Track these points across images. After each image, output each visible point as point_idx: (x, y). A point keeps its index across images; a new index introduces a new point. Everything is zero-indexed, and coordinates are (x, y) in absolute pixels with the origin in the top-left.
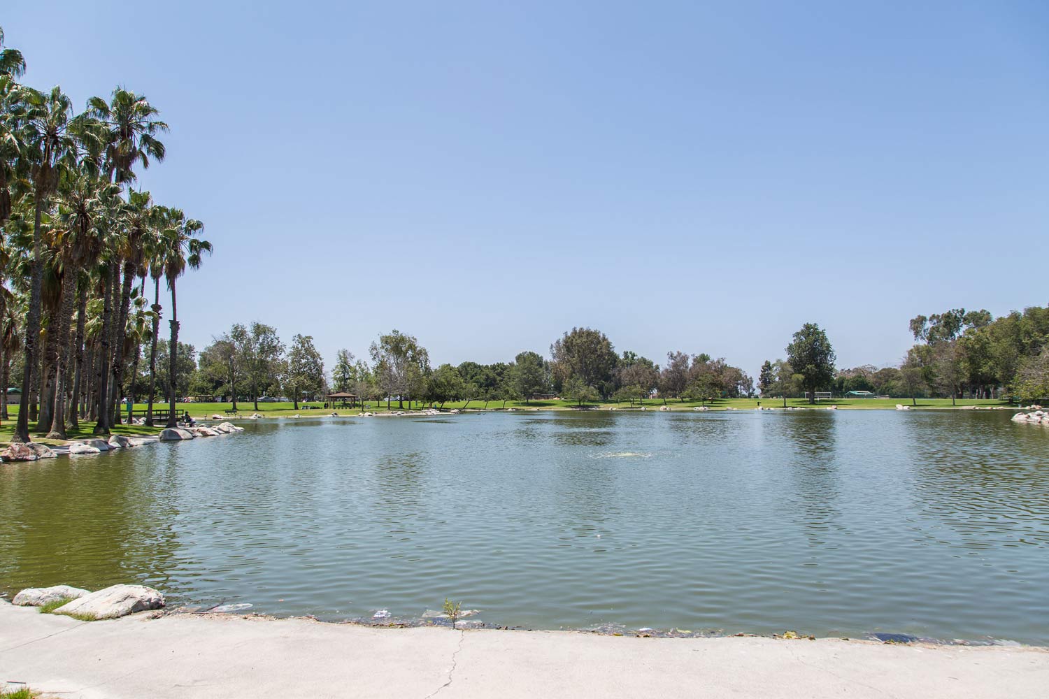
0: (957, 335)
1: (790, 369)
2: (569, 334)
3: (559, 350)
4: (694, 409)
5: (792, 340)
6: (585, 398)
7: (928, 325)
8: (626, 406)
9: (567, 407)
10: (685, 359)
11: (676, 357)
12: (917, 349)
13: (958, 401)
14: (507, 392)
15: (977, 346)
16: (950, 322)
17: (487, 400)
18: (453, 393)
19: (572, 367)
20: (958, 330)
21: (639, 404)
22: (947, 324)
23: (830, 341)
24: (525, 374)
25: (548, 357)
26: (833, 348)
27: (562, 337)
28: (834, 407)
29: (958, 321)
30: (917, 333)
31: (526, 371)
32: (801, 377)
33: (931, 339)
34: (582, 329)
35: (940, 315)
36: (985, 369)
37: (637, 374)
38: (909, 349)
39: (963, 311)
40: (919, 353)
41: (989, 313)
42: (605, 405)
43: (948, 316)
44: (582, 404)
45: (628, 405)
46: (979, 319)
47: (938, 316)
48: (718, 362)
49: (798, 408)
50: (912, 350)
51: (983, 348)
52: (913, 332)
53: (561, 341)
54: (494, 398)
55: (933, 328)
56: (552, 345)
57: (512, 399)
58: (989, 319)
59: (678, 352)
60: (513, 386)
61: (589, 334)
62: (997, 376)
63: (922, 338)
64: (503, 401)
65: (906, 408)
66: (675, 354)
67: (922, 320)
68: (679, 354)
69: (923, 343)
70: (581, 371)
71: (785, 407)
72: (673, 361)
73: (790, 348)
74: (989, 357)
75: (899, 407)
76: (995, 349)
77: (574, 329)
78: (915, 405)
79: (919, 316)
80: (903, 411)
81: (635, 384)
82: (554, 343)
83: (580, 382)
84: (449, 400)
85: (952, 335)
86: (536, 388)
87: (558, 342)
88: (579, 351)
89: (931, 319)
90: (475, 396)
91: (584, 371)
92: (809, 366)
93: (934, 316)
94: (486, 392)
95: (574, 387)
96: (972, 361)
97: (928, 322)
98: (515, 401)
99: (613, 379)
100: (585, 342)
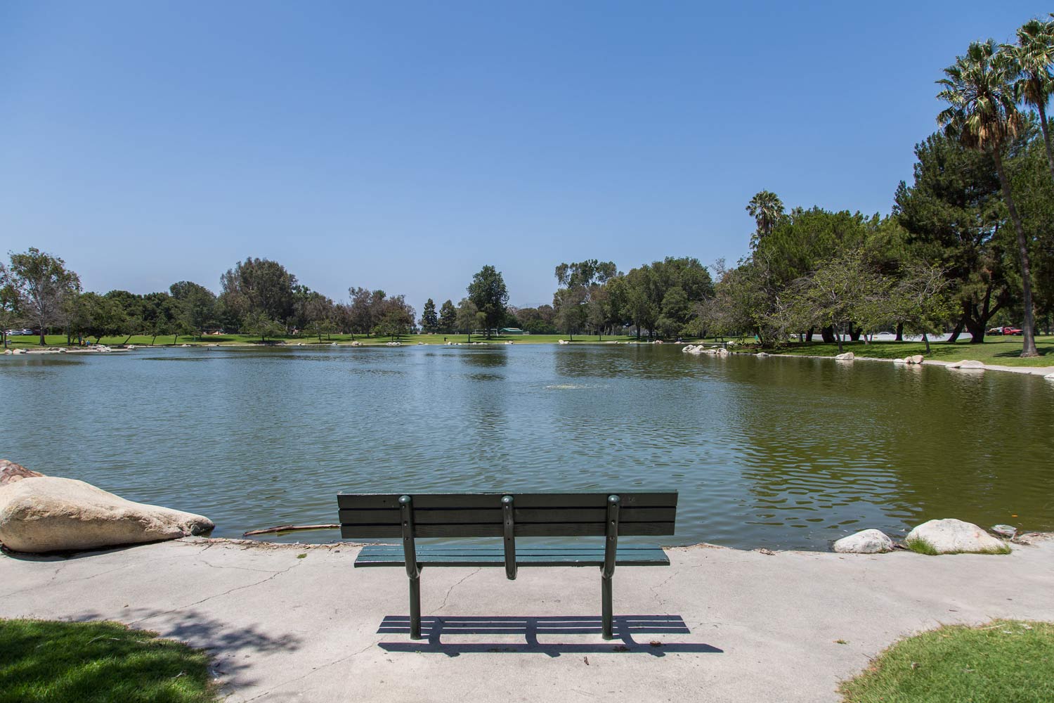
0: (590, 281)
1: (474, 307)
2: (243, 265)
3: (231, 279)
4: (387, 344)
5: (472, 281)
6: (270, 334)
7: (569, 272)
8: (315, 342)
9: (248, 342)
10: (367, 293)
11: (357, 293)
12: (561, 293)
13: (604, 337)
14: (180, 326)
15: (618, 292)
16: (586, 270)
17: (155, 335)
18: (112, 326)
19: (252, 301)
20: (592, 277)
21: (326, 340)
22: (584, 272)
23: (505, 282)
24: (199, 306)
26: (507, 289)
27: (234, 268)
28: (510, 342)
29: (593, 270)
30: (561, 278)
31: (198, 304)
32: (483, 314)
33: (570, 285)
34: (257, 259)
35: (578, 263)
36: (623, 312)
37: (324, 309)
38: (555, 292)
39: (596, 262)
40: (562, 295)
41: (614, 265)
42: (290, 340)
43: (585, 265)
44: (266, 339)
45: (316, 340)
46: (608, 269)
47: (577, 265)
48: (398, 298)
49: (482, 343)
50: (557, 294)
51: (622, 293)
52: (557, 279)
53: (233, 271)
54: (164, 332)
55: (573, 275)
56: (223, 275)
57: (186, 334)
58: (614, 270)
59: (360, 288)
60: (184, 320)
61: (272, 265)
62: (633, 317)
63: (565, 283)
64: (173, 337)
65: (566, 343)
66: (357, 290)
67: (564, 267)
68: (360, 290)
69: (565, 287)
70: (261, 305)
71: (469, 342)
72: (354, 297)
73: (471, 289)
74: (625, 301)
75: (561, 342)
76: (632, 295)
77: (249, 259)
78: (572, 341)
79: (563, 264)
80: (564, 345)
81: (323, 319)
82: (225, 273)
83: (262, 316)
84: (107, 334)
85: (588, 281)
86: (211, 322)
87: (229, 272)
88: (258, 283)
89: (571, 267)
90: (141, 330)
91: (265, 305)
92: (488, 305)
93: (573, 264)
94: (154, 326)
95: (257, 322)
96: (614, 304)
97: (569, 270)
98: (189, 336)
99: (296, 313)
100: (267, 274)
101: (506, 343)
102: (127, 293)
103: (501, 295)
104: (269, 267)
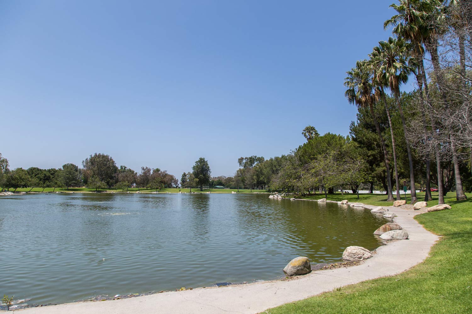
1: (193, 176)
2: (93, 156)
3: (87, 163)
4: (152, 193)
5: (194, 164)
6: (99, 187)
7: (244, 161)
8: (120, 191)
9: (90, 191)
10: (149, 170)
11: (145, 169)
12: (240, 169)
13: (252, 190)
14: (56, 183)
15: (259, 170)
16: (252, 160)
17: (44, 187)
18: (23, 183)
19: (94, 172)
20: (254, 163)
21: (126, 190)
22: (250, 161)
23: (209, 165)
24: (68, 175)
25: (81, 167)
26: (210, 168)
27: (89, 157)
28: (209, 192)
29: (254, 160)
30: (240, 164)
31: (68, 173)
32: (197, 180)
33: (245, 167)
34: (100, 154)
35: (248, 157)
36: (261, 179)
37: (126, 176)
38: (237, 170)
39: (256, 157)
40: (240, 171)
41: (264, 158)
42: (110, 190)
43: (251, 158)
44: (98, 190)
45: (121, 190)
46: (260, 160)
48: (164, 172)
49: (196, 193)
50: (238, 170)
51: (261, 171)
52: (239, 164)
53: (88, 159)
54: (48, 186)
55: (246, 162)
56: (83, 161)
57: (59, 187)
58: (264, 160)
59: (146, 167)
60: (60, 181)
61: (103, 156)
62: (265, 181)
63: (242, 166)
64: (53, 188)
66: (145, 168)
67: (242, 159)
68: (147, 168)
69: (242, 168)
70: (98, 174)
71: (191, 192)
72: (144, 171)
73: (194, 168)
74: (263, 174)
75: (233, 192)
76: (265, 171)
77: (96, 154)
78: (238, 192)
79: (241, 157)
80: (234, 194)
81: (125, 181)
82: (84, 160)
83: (97, 179)
84: (20, 187)
85: (252, 165)
86: (73, 181)
87: (87, 159)
88: (98, 165)
89: (245, 159)
90: (37, 185)
91: (100, 174)
92: (201, 175)
93: (246, 158)
94: (44, 183)
95: (94, 182)
96: (257, 175)
97: (244, 160)
98: (60, 188)
99: (115, 178)
100: (101, 160)
101: (207, 193)
102: (38, 168)
103: (208, 171)
104: (103, 157)
